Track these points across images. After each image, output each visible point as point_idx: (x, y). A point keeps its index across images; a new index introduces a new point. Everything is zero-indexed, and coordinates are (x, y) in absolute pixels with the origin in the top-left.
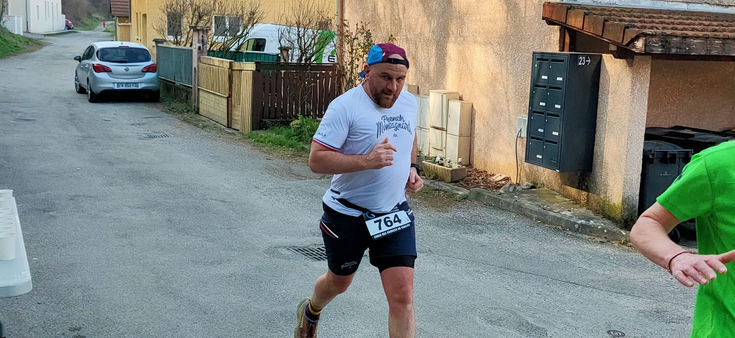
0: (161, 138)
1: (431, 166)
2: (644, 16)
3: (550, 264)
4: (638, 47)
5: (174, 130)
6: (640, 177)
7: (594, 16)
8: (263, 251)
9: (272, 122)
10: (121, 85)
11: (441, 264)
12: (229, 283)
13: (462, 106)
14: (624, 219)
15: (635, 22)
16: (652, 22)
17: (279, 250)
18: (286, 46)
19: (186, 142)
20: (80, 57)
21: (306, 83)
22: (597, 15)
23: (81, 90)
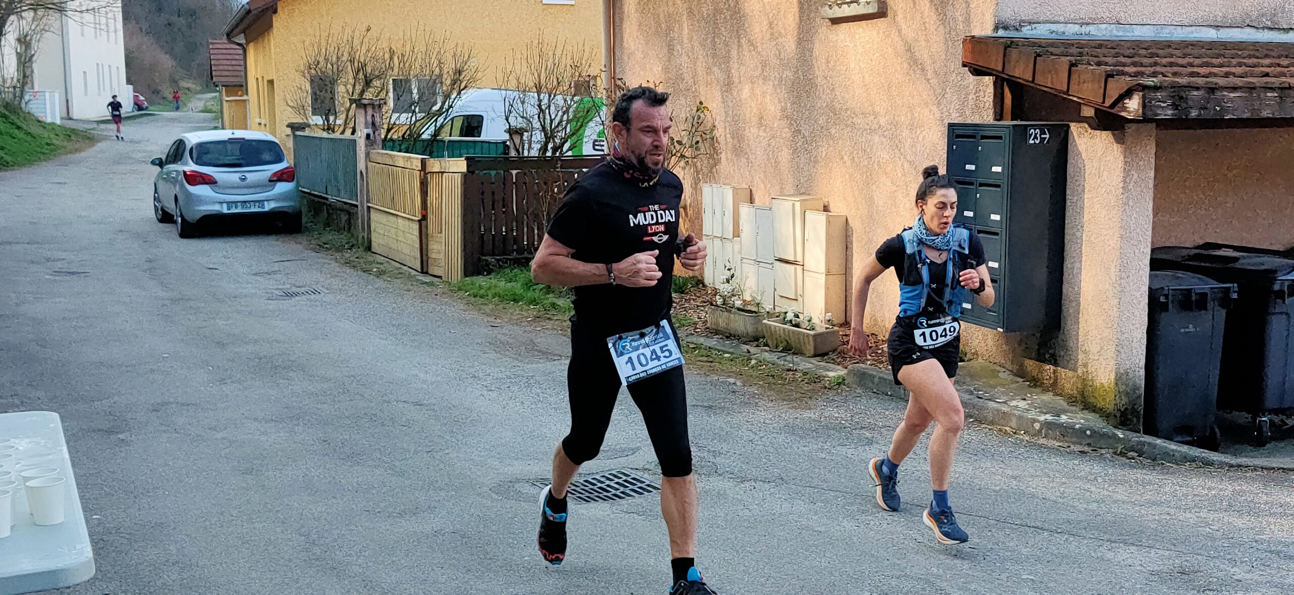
0: (304, 297)
1: (777, 329)
2: (1139, 54)
3: (993, 494)
4: (1132, 109)
5: (329, 281)
6: (1145, 335)
7: (1053, 57)
8: (490, 490)
9: (498, 260)
10: (234, 205)
11: (800, 502)
12: (431, 547)
13: (828, 222)
14: (1120, 410)
15: (1124, 65)
16: (1156, 64)
17: (517, 486)
18: (519, 126)
19: (350, 302)
20: (161, 159)
21: (556, 189)
22: (1057, 55)
23: (165, 217)
